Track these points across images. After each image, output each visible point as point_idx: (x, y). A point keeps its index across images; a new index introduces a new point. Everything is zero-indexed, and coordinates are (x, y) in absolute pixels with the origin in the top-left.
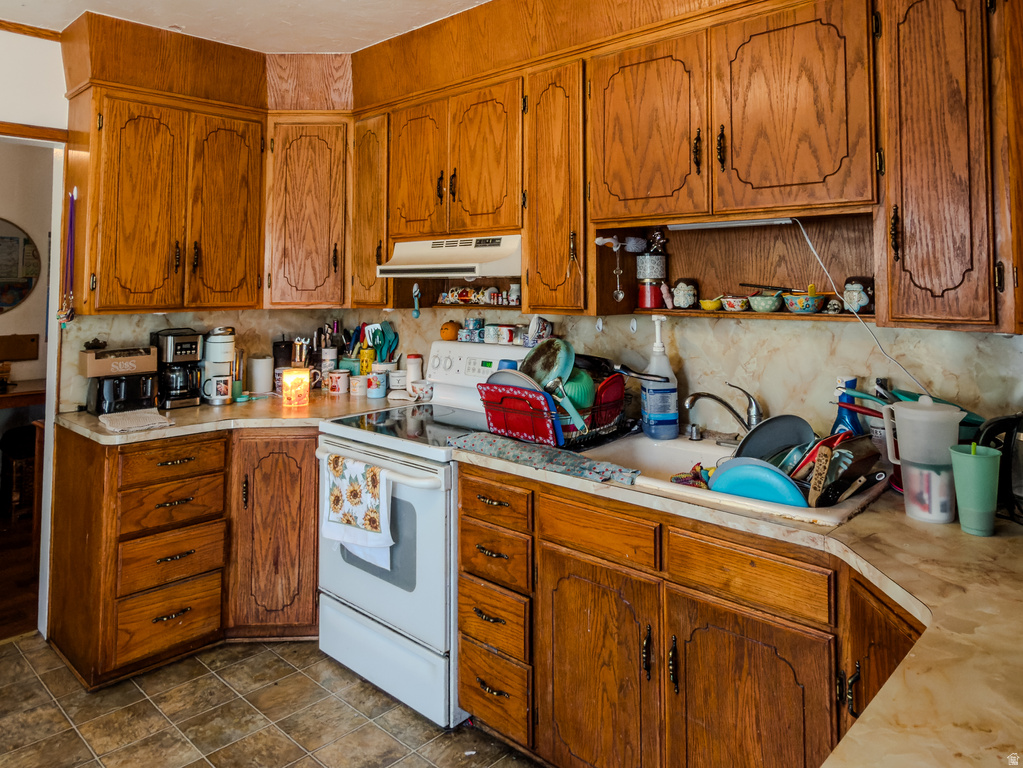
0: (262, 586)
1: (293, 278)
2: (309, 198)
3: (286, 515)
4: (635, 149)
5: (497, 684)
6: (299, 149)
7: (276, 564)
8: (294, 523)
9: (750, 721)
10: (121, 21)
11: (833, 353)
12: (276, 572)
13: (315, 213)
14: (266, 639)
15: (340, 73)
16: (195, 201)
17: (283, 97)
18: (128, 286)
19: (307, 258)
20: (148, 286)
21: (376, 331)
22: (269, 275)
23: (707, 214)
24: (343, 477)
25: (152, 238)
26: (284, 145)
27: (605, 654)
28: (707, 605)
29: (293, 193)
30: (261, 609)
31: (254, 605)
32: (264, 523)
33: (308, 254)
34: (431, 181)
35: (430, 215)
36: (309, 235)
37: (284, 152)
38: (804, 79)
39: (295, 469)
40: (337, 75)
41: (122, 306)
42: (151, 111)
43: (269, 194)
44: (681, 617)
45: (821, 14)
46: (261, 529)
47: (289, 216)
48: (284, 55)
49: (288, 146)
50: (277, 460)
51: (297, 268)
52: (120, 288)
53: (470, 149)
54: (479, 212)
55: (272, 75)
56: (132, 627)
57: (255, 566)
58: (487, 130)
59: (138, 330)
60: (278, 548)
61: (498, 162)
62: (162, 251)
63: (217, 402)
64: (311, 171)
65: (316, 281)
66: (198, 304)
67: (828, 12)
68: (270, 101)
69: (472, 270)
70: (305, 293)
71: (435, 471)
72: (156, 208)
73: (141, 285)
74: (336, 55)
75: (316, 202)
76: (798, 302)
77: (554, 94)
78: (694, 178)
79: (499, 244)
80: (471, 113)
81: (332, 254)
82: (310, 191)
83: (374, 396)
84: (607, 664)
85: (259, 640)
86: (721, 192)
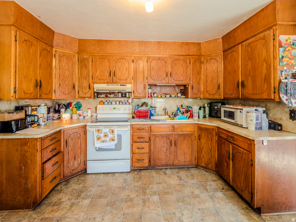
0: (71, 165)
1: (62, 91)
2: (67, 72)
3: (77, 147)
4: (156, 73)
5: (142, 159)
6: (63, 59)
7: (75, 159)
8: (79, 148)
9: (185, 146)
10: (23, 8)
11: (175, 102)
12: (75, 160)
13: (68, 75)
14: (69, 178)
15: (75, 42)
16: (40, 68)
17: (58, 44)
18: (25, 92)
19: (66, 86)
20: (30, 92)
21: (75, 104)
22: (55, 90)
23: (168, 83)
24: (102, 133)
25: (31, 78)
26: (59, 57)
27: (164, 146)
28: (180, 134)
29: (62, 69)
30: (71, 170)
31: (69, 170)
32: (72, 150)
33: (67, 85)
34: (107, 72)
35: (107, 79)
36: (67, 80)
37: (59, 59)
38: (182, 67)
39: (79, 135)
40: (74, 43)
41: (24, 98)
42: (30, 40)
43: (54, 69)
44: (176, 137)
45: (184, 59)
46: (71, 152)
47: (61, 75)
48: (60, 33)
49: (60, 57)
50: (74, 134)
51: (63, 89)
52: (23, 92)
53: (119, 67)
54: (122, 79)
55: (56, 37)
56: (46, 186)
57: (69, 161)
58: (124, 65)
59: (10, 106)
60: (75, 155)
61: (127, 70)
62: (33, 82)
63: (43, 124)
64: (67, 65)
65: (69, 92)
66: (41, 97)
67: (185, 59)
68: (54, 44)
69: (126, 90)
70: (66, 95)
71: (128, 127)
72: (31, 69)
73: (29, 92)
74: (75, 38)
75: (68, 73)
76: (173, 96)
77: (140, 61)
78: (166, 78)
79: (126, 86)
80: (119, 60)
81: (73, 86)
82: (67, 70)
83: (81, 118)
84: (164, 147)
85: (67, 179)
86: (170, 80)
